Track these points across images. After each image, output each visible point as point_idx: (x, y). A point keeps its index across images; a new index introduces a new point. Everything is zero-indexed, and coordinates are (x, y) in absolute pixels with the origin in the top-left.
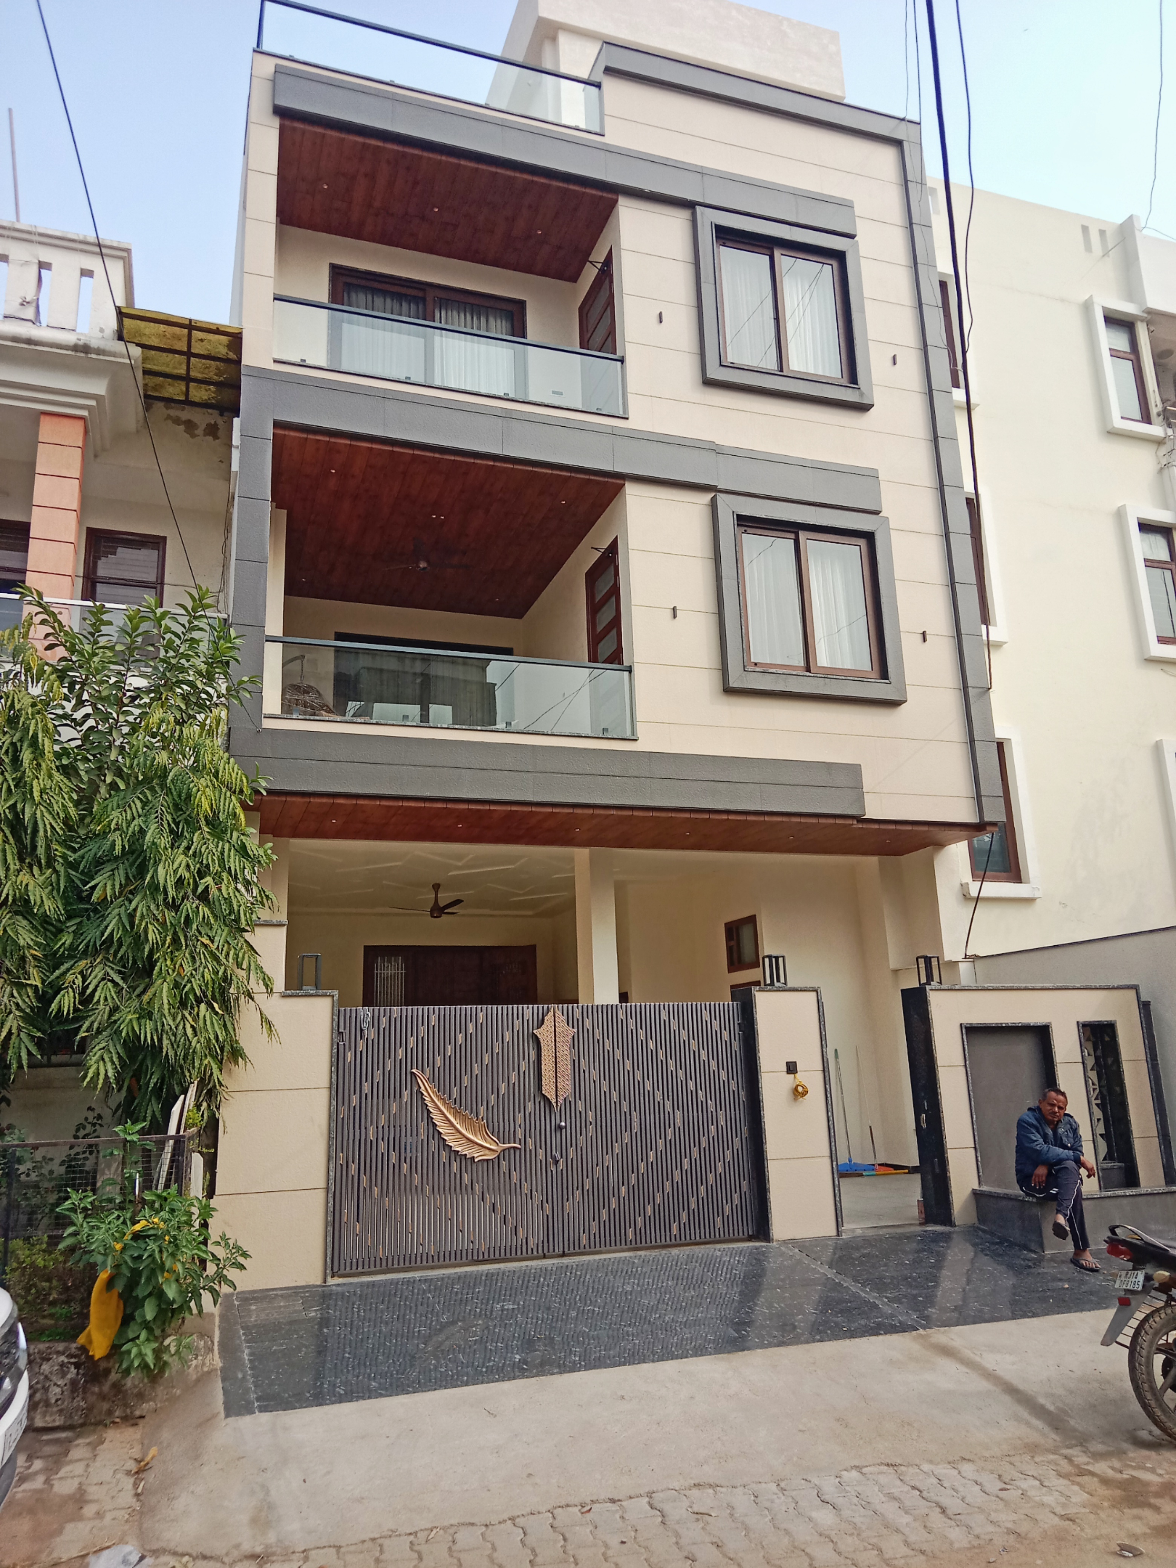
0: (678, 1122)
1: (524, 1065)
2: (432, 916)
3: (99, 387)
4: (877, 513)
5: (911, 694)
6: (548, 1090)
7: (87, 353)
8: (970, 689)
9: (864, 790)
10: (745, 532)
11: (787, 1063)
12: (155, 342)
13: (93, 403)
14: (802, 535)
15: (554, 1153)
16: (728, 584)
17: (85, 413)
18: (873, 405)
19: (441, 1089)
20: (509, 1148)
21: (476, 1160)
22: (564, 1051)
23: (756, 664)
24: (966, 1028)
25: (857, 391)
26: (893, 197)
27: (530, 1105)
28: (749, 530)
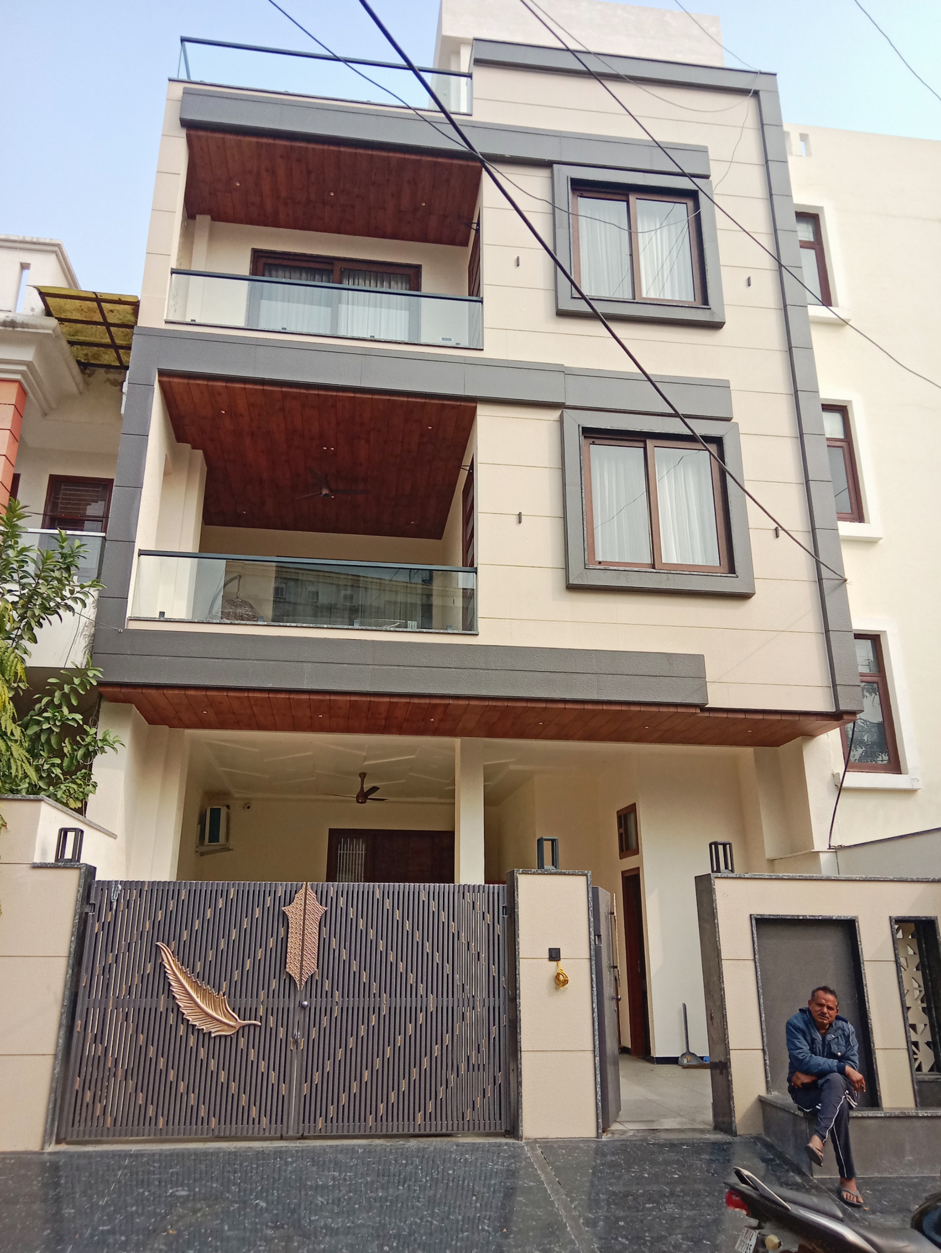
0: (431, 1008)
1: (271, 943)
2: (358, 802)
3: (27, 354)
4: (728, 420)
5: (759, 586)
6: (292, 968)
7: (14, 327)
8: (824, 581)
9: (707, 680)
10: (593, 443)
11: (550, 949)
12: (76, 316)
13: (24, 368)
14: (650, 443)
15: (296, 1031)
16: (573, 489)
17: (18, 377)
18: (724, 323)
19: (185, 961)
20: (249, 1025)
21: (213, 1035)
22: (313, 929)
23: (600, 563)
24: (756, 919)
25: (708, 311)
26: (751, 139)
27: (274, 984)
28: (597, 441)
